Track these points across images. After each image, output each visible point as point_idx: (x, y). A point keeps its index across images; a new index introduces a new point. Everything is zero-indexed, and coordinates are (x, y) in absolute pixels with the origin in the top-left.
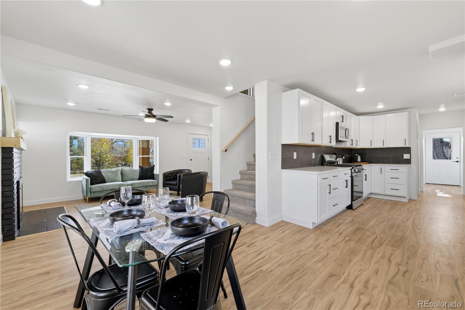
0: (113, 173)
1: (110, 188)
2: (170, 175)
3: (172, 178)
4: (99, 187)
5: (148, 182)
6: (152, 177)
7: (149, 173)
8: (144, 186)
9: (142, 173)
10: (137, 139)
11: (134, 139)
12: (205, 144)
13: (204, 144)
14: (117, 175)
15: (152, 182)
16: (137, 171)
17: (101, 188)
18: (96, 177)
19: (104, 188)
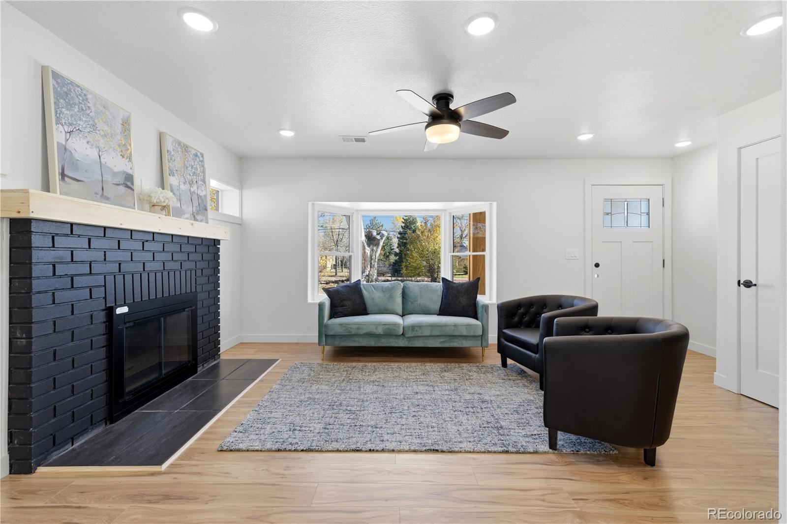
0: (383, 291)
1: (364, 331)
2: (521, 311)
3: (526, 319)
4: (341, 325)
5: (455, 326)
6: (472, 310)
7: (464, 301)
8: (444, 334)
9: (446, 298)
10: (450, 213)
11: (443, 215)
12: (648, 214)
13: (644, 217)
14: (391, 297)
15: (469, 326)
16: (437, 290)
17: (344, 328)
18: (344, 300)
19: (352, 330)
